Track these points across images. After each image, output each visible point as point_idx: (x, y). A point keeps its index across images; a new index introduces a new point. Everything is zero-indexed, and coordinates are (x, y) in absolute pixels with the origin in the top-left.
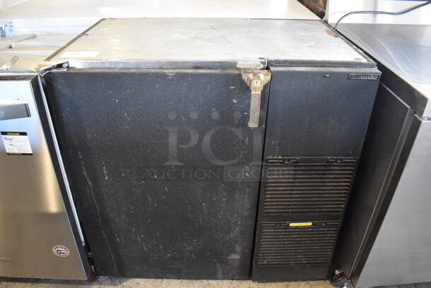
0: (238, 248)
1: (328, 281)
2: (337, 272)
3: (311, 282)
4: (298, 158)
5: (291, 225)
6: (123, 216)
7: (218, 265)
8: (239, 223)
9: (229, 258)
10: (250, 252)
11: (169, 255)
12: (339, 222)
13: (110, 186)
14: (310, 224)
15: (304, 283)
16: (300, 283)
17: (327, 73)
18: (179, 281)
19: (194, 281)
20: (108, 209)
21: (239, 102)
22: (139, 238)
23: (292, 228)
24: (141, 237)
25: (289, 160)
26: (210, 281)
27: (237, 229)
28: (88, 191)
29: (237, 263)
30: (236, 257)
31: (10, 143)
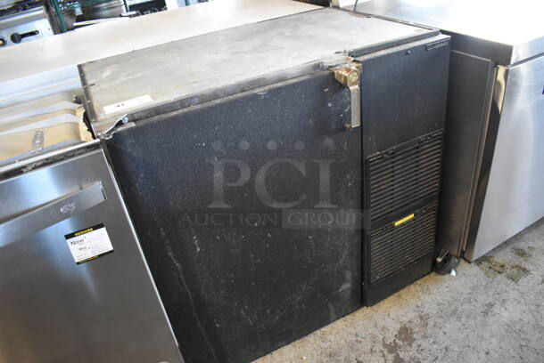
0: (348, 275)
1: (433, 274)
2: (439, 260)
3: (418, 282)
4: (395, 148)
5: (397, 224)
6: (222, 292)
7: (330, 305)
8: (347, 244)
9: (340, 290)
10: (360, 274)
11: (277, 318)
12: (435, 204)
13: (203, 259)
14: (412, 216)
15: (412, 286)
16: (408, 287)
17: (408, 50)
18: (290, 345)
19: (306, 338)
20: (203, 290)
21: (334, 106)
22: (242, 312)
23: (398, 227)
24: (244, 310)
25: (387, 153)
26: (323, 329)
27: (346, 252)
28: (176, 276)
29: (349, 292)
30: (347, 286)
31: (80, 247)
